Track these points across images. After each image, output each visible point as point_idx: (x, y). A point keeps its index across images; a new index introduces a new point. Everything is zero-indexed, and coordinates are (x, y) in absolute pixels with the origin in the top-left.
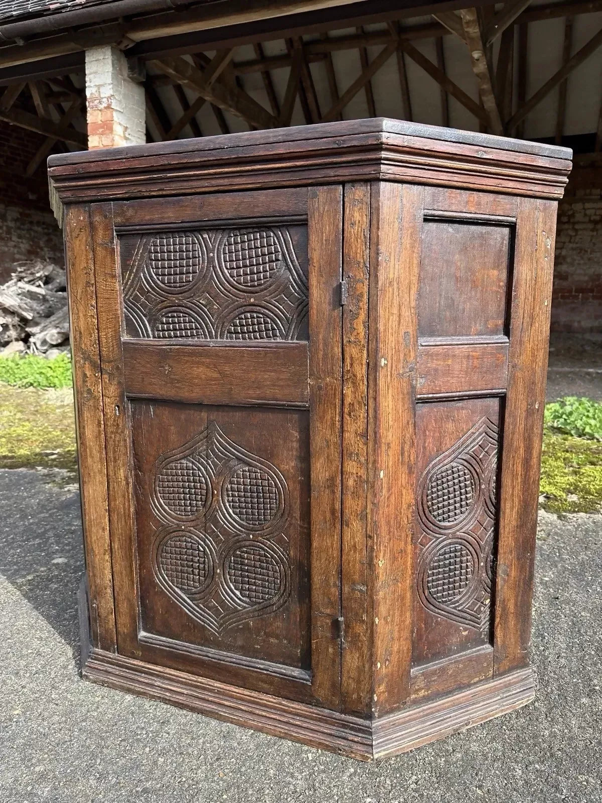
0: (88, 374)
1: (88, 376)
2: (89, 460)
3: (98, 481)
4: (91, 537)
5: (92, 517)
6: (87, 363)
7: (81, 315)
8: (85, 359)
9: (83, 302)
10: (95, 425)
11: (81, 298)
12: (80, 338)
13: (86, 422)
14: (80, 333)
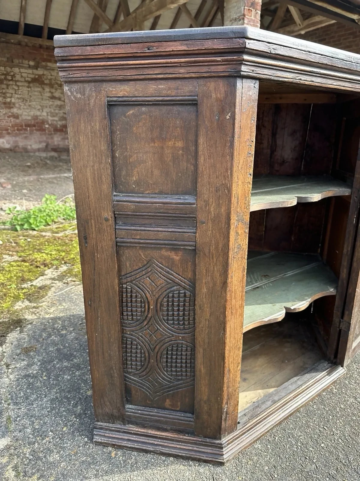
0: (240, 232)
1: (240, 234)
2: (234, 301)
3: (238, 314)
4: (229, 361)
5: (231, 345)
6: (240, 223)
7: (240, 183)
8: (238, 221)
9: (243, 171)
10: (240, 272)
11: (242, 168)
12: (237, 203)
13: (234, 272)
14: (238, 199)
